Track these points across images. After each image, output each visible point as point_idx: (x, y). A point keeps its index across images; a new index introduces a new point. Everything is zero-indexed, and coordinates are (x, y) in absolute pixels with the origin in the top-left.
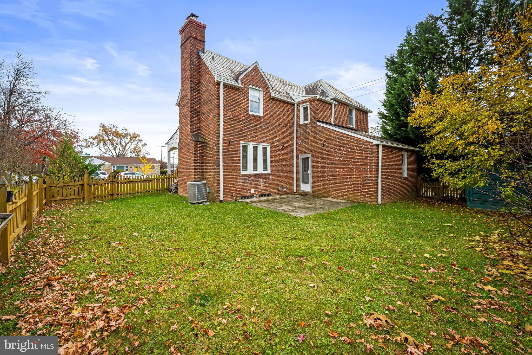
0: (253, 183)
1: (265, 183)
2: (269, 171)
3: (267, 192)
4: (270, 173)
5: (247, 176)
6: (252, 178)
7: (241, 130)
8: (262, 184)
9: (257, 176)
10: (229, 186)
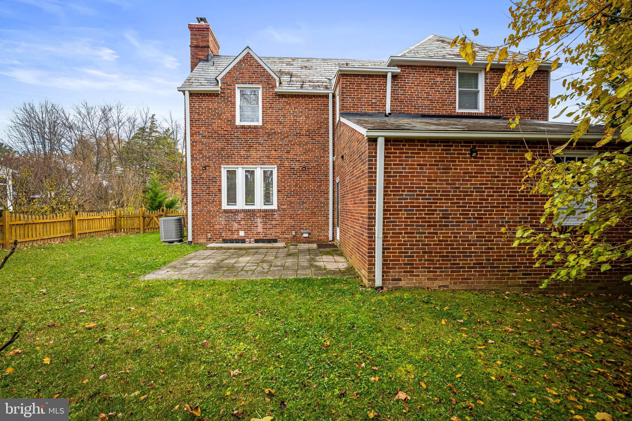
0: (243, 223)
1: (265, 223)
2: (275, 207)
3: (269, 237)
4: (276, 208)
5: (232, 213)
6: (240, 216)
7: (223, 149)
8: (260, 226)
9: (251, 214)
10: (204, 225)
